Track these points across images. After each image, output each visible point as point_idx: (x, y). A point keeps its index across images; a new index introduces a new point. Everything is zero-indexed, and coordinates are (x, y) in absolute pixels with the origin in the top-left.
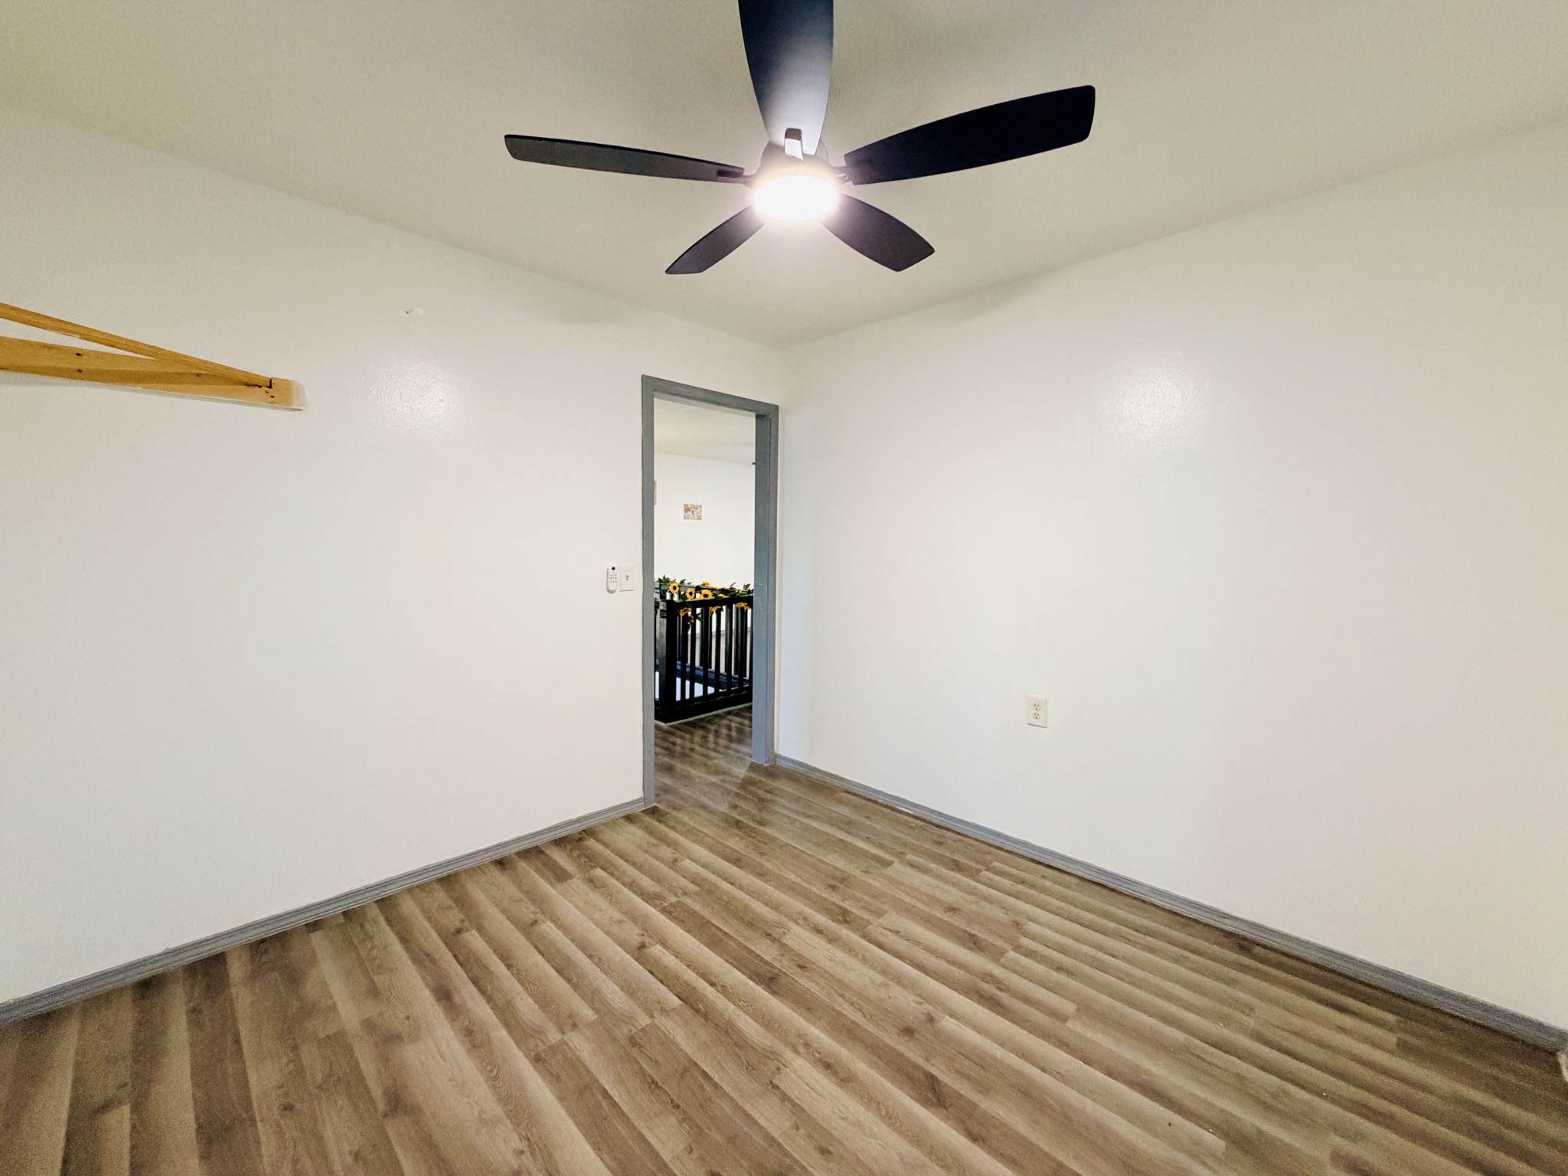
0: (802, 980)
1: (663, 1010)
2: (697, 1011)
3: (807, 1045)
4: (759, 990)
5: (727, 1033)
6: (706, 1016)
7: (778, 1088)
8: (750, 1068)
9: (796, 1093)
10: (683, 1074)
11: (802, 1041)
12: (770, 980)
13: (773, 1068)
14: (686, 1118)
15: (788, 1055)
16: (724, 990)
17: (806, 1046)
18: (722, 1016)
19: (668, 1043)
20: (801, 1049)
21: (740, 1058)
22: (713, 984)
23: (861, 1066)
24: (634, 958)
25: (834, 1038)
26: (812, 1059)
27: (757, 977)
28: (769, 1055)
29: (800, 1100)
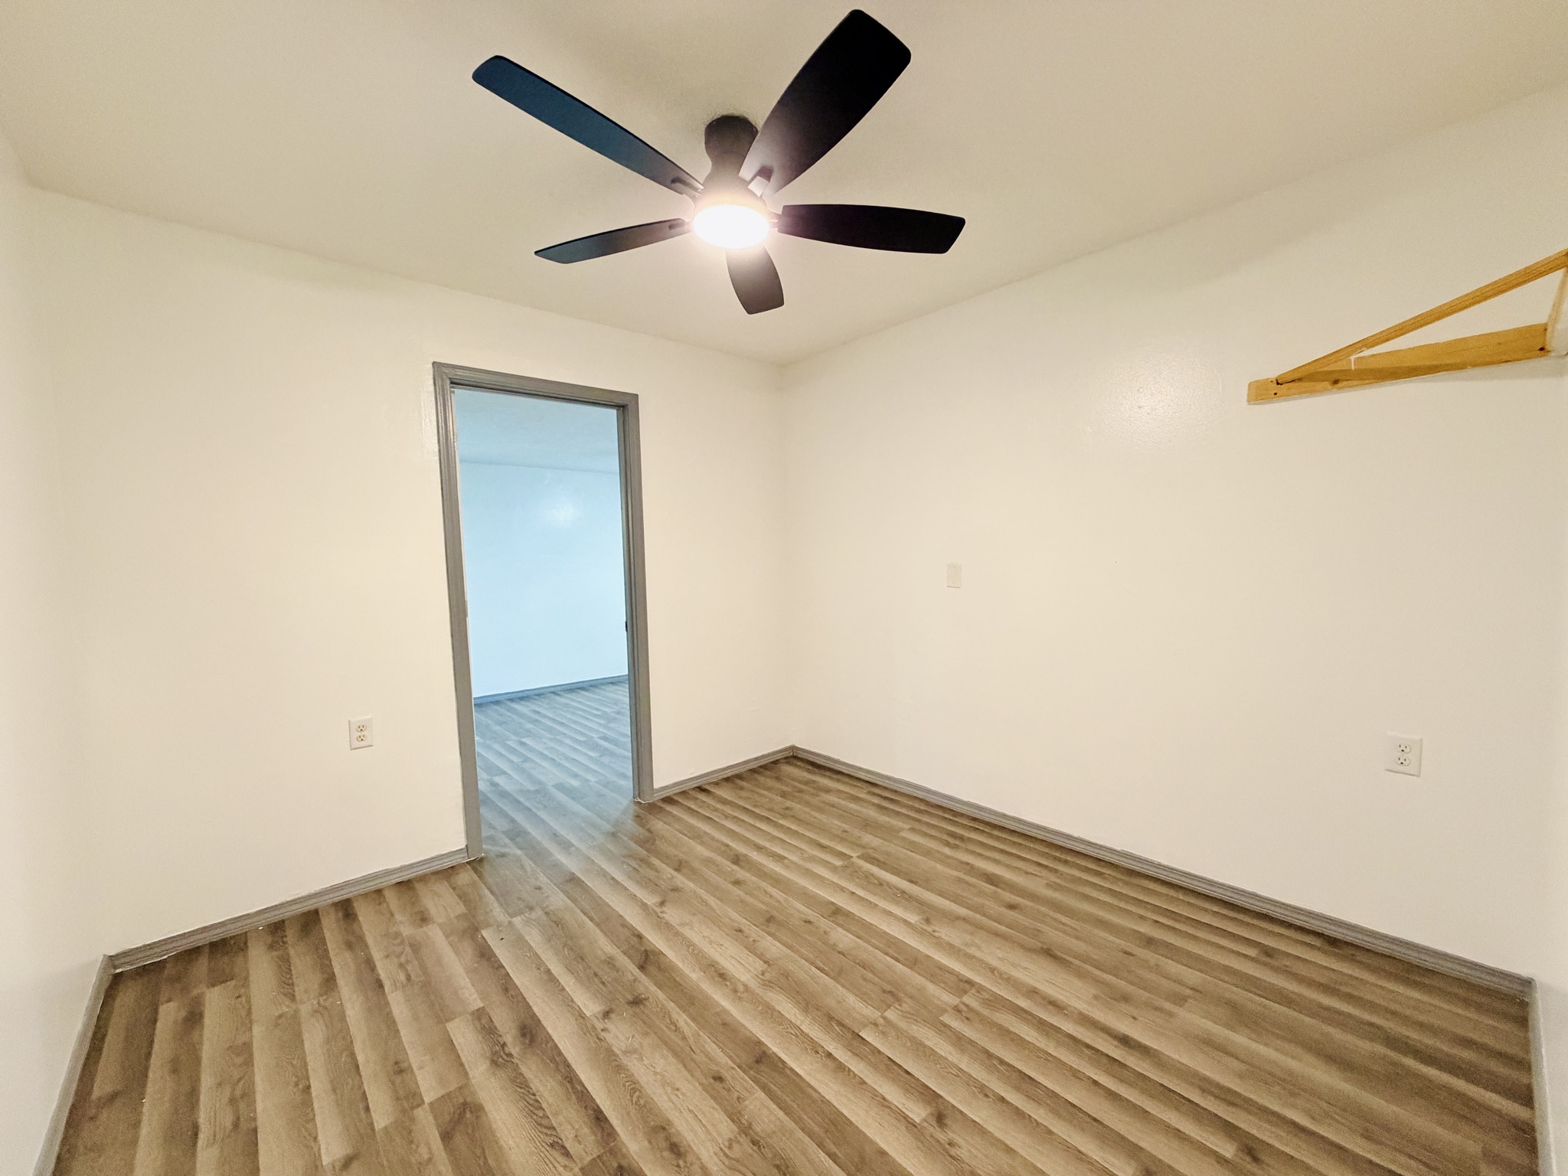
0: (722, 1059)
1: (876, 1025)
2: (840, 1024)
3: (735, 991)
4: (775, 1047)
5: (808, 1002)
6: (831, 1018)
7: (765, 962)
8: (786, 975)
9: (751, 959)
10: (841, 971)
11: (739, 994)
12: (761, 1060)
13: (767, 974)
14: (834, 947)
15: (753, 984)
16: (815, 1048)
17: (737, 992)
18: (814, 1019)
19: (863, 996)
20: (741, 988)
21: (795, 982)
22: (829, 1055)
23: (693, 975)
24: (941, 1097)
25: (708, 998)
26: (733, 981)
27: (778, 1066)
28: (768, 984)
29: (749, 955)
